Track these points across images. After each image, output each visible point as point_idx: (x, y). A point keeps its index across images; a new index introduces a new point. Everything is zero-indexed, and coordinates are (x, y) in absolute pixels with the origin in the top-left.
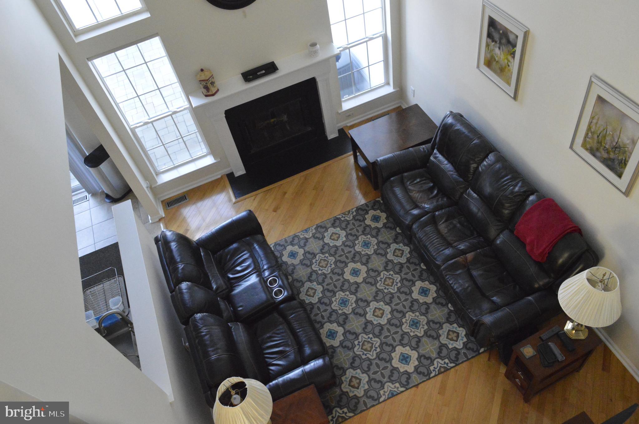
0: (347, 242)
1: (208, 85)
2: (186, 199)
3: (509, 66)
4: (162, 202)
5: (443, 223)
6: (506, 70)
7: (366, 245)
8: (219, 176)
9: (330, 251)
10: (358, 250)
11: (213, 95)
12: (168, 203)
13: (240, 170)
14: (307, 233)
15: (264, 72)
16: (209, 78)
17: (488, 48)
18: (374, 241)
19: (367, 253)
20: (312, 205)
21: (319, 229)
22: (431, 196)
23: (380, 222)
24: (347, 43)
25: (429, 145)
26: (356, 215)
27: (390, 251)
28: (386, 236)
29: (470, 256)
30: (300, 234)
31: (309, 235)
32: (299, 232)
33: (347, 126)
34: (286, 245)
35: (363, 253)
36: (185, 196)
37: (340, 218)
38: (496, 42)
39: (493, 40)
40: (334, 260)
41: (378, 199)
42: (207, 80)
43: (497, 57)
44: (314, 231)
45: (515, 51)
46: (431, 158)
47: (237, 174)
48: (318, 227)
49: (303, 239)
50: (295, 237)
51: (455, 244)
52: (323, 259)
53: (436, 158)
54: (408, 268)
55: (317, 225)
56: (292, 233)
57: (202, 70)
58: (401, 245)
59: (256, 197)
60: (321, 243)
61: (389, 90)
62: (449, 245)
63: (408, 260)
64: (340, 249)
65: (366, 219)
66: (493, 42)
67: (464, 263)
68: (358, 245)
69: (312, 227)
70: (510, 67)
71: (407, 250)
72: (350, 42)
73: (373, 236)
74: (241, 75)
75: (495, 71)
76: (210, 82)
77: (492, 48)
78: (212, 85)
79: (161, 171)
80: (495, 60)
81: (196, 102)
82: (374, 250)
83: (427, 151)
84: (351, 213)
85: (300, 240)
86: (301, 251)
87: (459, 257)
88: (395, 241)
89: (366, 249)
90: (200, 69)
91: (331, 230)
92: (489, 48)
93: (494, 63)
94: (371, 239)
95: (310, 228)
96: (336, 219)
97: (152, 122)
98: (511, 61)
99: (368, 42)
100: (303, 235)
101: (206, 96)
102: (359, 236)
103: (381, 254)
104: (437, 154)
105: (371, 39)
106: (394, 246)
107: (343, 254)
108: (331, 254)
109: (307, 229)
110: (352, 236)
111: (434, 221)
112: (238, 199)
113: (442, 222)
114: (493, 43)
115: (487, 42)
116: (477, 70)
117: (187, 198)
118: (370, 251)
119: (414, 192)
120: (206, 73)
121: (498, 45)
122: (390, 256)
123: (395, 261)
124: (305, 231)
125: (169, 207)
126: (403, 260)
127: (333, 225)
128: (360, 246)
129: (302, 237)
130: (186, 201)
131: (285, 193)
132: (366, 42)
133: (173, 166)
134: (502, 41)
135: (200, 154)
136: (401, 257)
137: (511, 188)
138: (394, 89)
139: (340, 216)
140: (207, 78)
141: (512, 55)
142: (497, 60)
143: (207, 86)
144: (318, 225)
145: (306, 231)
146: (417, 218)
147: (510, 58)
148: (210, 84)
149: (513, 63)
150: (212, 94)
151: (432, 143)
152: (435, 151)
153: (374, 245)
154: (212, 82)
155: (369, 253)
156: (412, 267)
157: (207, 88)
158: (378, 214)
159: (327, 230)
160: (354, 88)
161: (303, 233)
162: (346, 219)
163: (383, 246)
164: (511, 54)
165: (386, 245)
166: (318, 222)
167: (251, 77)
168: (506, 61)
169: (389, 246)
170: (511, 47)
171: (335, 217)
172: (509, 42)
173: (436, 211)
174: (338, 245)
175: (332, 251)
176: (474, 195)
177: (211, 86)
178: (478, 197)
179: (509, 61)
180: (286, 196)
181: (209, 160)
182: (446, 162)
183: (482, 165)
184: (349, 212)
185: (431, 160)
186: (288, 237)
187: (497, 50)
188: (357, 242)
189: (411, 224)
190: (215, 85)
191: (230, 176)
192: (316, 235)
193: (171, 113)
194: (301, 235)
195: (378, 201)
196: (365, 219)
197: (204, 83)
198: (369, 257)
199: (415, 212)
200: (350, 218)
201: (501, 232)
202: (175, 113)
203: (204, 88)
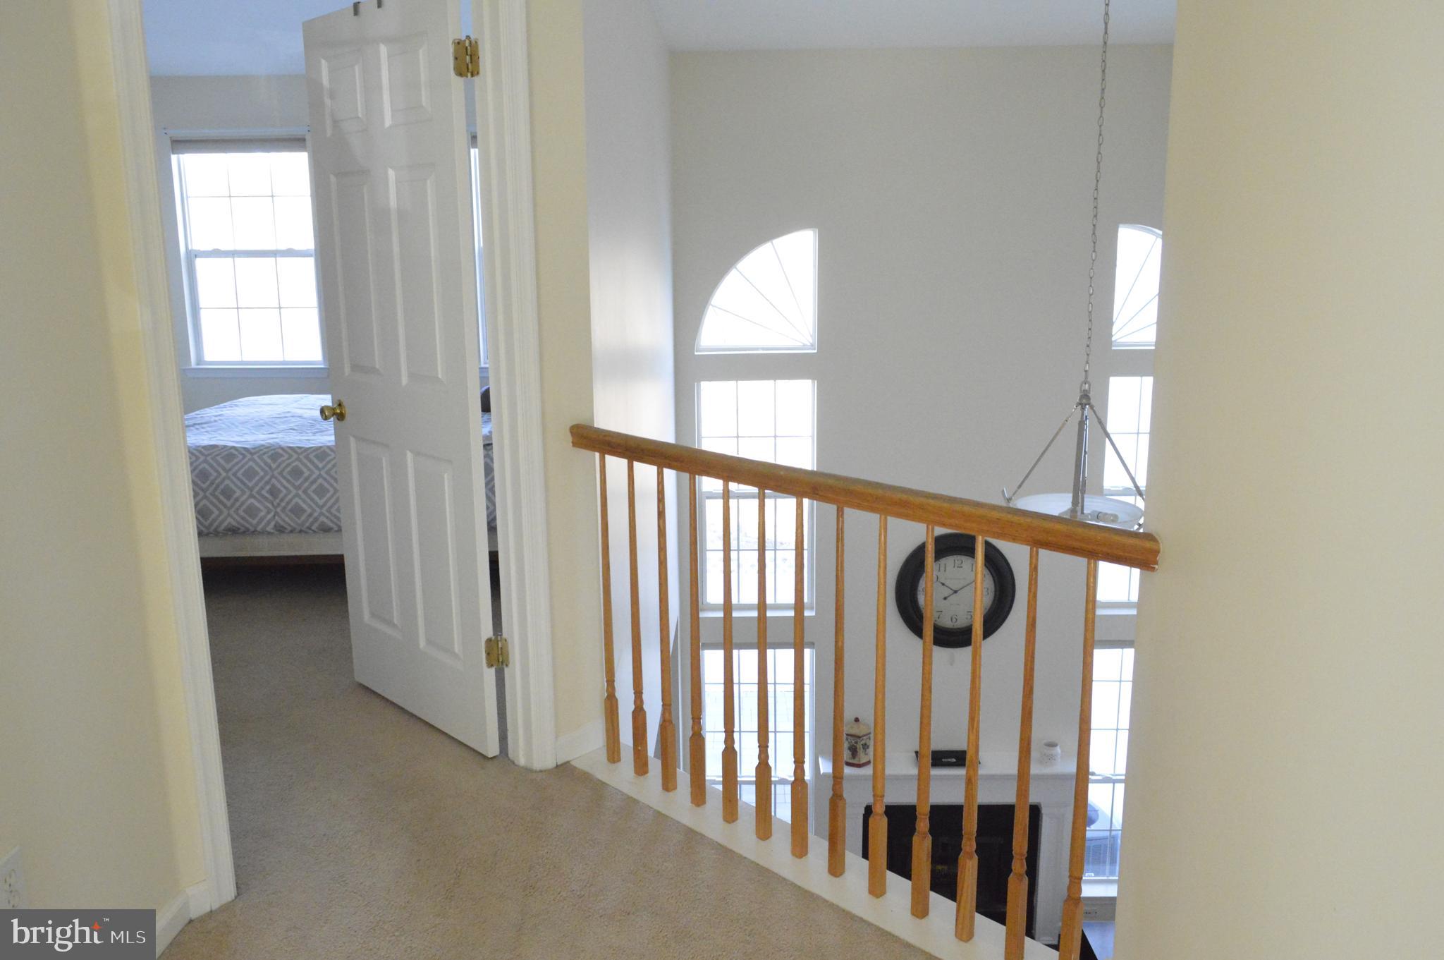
1: (858, 746)
11: (859, 766)
15: (954, 760)
16: (865, 736)
24: (1113, 773)
42: (859, 737)
57: (857, 720)
74: (914, 754)
76: (863, 742)
78: (863, 748)
81: (828, 767)
90: (853, 719)
101: (848, 764)
120: (861, 726)
140: (861, 734)
143: (856, 747)
148: (861, 746)
150: (858, 763)
154: (865, 744)
157: (854, 751)
160: (1108, 867)
177: (861, 750)
190: (867, 750)
193: (776, 780)
197: (853, 742)
202: (783, 781)
203: (850, 749)
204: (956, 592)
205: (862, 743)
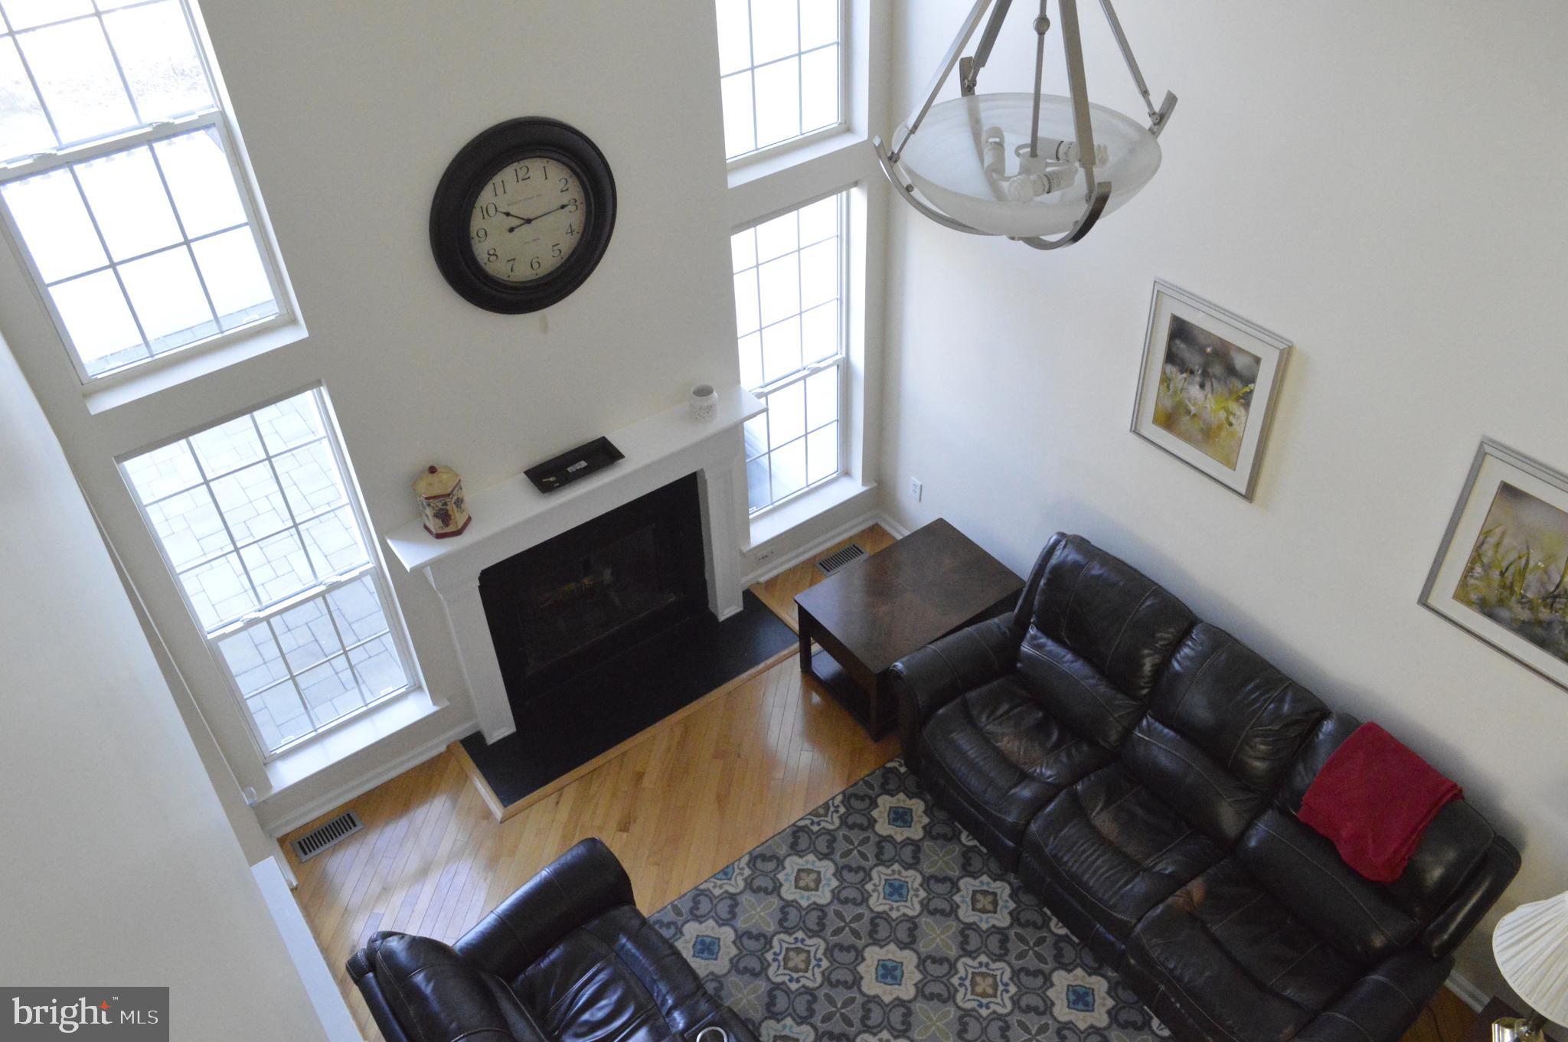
0: (843, 892)
1: (449, 508)
2: (355, 825)
3: (1231, 424)
4: (282, 841)
5: (1102, 810)
6: (1223, 434)
7: (896, 890)
8: (443, 748)
9: (804, 922)
10: (880, 909)
11: (458, 533)
12: (300, 843)
13: (499, 725)
14: (730, 879)
15: (583, 464)
16: (452, 490)
17: (1168, 386)
18: (913, 878)
19: (904, 915)
20: (721, 800)
21: (759, 864)
22: (1049, 744)
23: (913, 824)
24: (762, 384)
25: (1009, 616)
26: (847, 815)
27: (963, 899)
28: (941, 859)
29: (1196, 888)
30: (710, 885)
31: (736, 885)
32: (706, 881)
33: (758, 583)
34: (680, 920)
35: (894, 915)
36: (348, 815)
37: (806, 826)
38: (1192, 372)
39: (1184, 368)
40: (823, 946)
41: (889, 765)
42: (449, 495)
43: (1194, 405)
44: (747, 872)
45: (1251, 392)
46: (1022, 648)
47: (493, 736)
48: (756, 857)
49: (721, 898)
50: (698, 895)
51: (1147, 862)
52: (793, 946)
53: (1040, 647)
54: (1021, 939)
55: (750, 853)
56: (687, 887)
57: (433, 470)
58: (985, 878)
59: (561, 796)
60: (775, 901)
61: (853, 487)
62: (1134, 867)
63: (1015, 916)
64: (830, 911)
65: (875, 821)
66: (1182, 373)
67: (1188, 909)
68: (875, 895)
69: (739, 859)
70: (1236, 427)
71: (1003, 889)
72: (767, 381)
73: (907, 866)
74: (523, 474)
75: (1188, 438)
76: (455, 498)
77: (1180, 386)
78: (457, 506)
79: (278, 751)
80: (1188, 412)
81: (412, 555)
82: (921, 903)
83: (1007, 631)
84: (832, 809)
85: (715, 902)
86: (727, 934)
87: (1171, 894)
88: (967, 871)
89: (899, 904)
90: (428, 466)
91: (793, 863)
92: (1171, 386)
93: (1186, 419)
94: (904, 873)
95: (733, 864)
96: (797, 831)
97: (267, 619)
98: (1238, 413)
99: (808, 379)
100: (721, 887)
101: (439, 536)
102: (871, 869)
103: (942, 912)
104: (1041, 638)
105: (815, 371)
106: (967, 885)
107: (843, 924)
108: (811, 931)
109: (727, 867)
110: (855, 875)
111: (1077, 810)
112: (512, 807)
113: (1098, 809)
114: (1184, 375)
115: (1164, 372)
116: (1134, 437)
117: (357, 823)
118: (912, 907)
119: (1006, 739)
120: (445, 477)
121: (1198, 379)
122: (966, 914)
123: (984, 926)
124: (721, 876)
125: (306, 854)
126: (1002, 920)
127: (795, 849)
128: (882, 895)
129: (717, 892)
130: (354, 830)
131: (640, 776)
132: (804, 378)
133: (314, 734)
134: (1210, 370)
135: (386, 691)
136: (995, 912)
137: (1272, 706)
138: (864, 483)
139: (808, 822)
140: (447, 491)
141: (1242, 401)
142: (1193, 412)
143: (447, 510)
144: (755, 853)
145: (726, 873)
146: (1036, 806)
147: (1234, 406)
148: (454, 506)
149: (1243, 419)
150: (455, 529)
151: (1016, 610)
152: (1032, 631)
153: (917, 890)
154: (458, 499)
155: (910, 913)
156: (1032, 936)
157: (444, 516)
158: (902, 805)
159: (780, 863)
160: (767, 489)
161: (719, 883)
162: (824, 828)
163: (941, 888)
164: (1237, 399)
165: (948, 885)
166: (750, 844)
167: (552, 479)
168: (1223, 414)
169: (955, 887)
170: (1237, 384)
171: (794, 825)
172: (1231, 371)
173: (1076, 782)
174: (823, 901)
175: (812, 920)
176: (1166, 731)
177: (455, 509)
178: (1178, 737)
179: (1229, 413)
180: (647, 782)
181: (418, 708)
182: (1069, 657)
183: (1178, 656)
184: (826, 806)
185: (1026, 653)
186: (680, 898)
187: (1195, 391)
188: (869, 887)
189: (1022, 822)
190: (462, 505)
191: (474, 743)
192: (757, 883)
193: (322, 588)
194: (715, 887)
195: (894, 770)
196: (872, 822)
197: (440, 505)
198: (913, 924)
199: (1026, 792)
200: (833, 822)
201: (1256, 815)
202: (334, 586)
203: (436, 516)
204: (529, 221)
205: (453, 502)
